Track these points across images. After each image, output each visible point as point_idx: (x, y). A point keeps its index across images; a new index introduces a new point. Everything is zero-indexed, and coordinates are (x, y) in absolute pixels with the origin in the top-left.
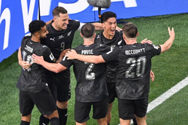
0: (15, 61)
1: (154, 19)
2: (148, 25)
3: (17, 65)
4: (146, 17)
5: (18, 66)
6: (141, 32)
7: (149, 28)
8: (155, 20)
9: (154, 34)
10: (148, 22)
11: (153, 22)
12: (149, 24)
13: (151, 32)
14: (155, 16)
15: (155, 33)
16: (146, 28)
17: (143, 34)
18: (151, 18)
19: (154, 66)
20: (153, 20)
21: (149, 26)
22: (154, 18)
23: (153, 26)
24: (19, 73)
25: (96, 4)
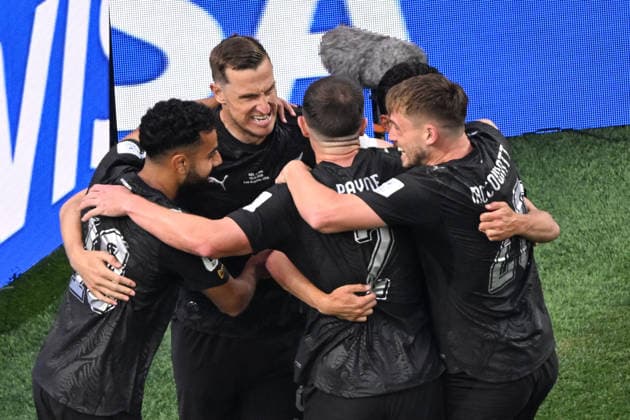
0: (9, 326)
1: (617, 140)
2: (591, 169)
3: (16, 345)
4: (585, 133)
5: (18, 348)
6: (560, 198)
7: (595, 179)
8: (621, 145)
9: (618, 208)
10: (592, 154)
11: (613, 154)
12: (594, 163)
13: (607, 197)
14: (623, 126)
15: (621, 203)
16: (584, 179)
17: (570, 206)
18: (606, 135)
19: (619, 350)
20: (614, 144)
21: (595, 173)
22: (615, 135)
23: (612, 171)
24: (24, 381)
25: (361, 73)
